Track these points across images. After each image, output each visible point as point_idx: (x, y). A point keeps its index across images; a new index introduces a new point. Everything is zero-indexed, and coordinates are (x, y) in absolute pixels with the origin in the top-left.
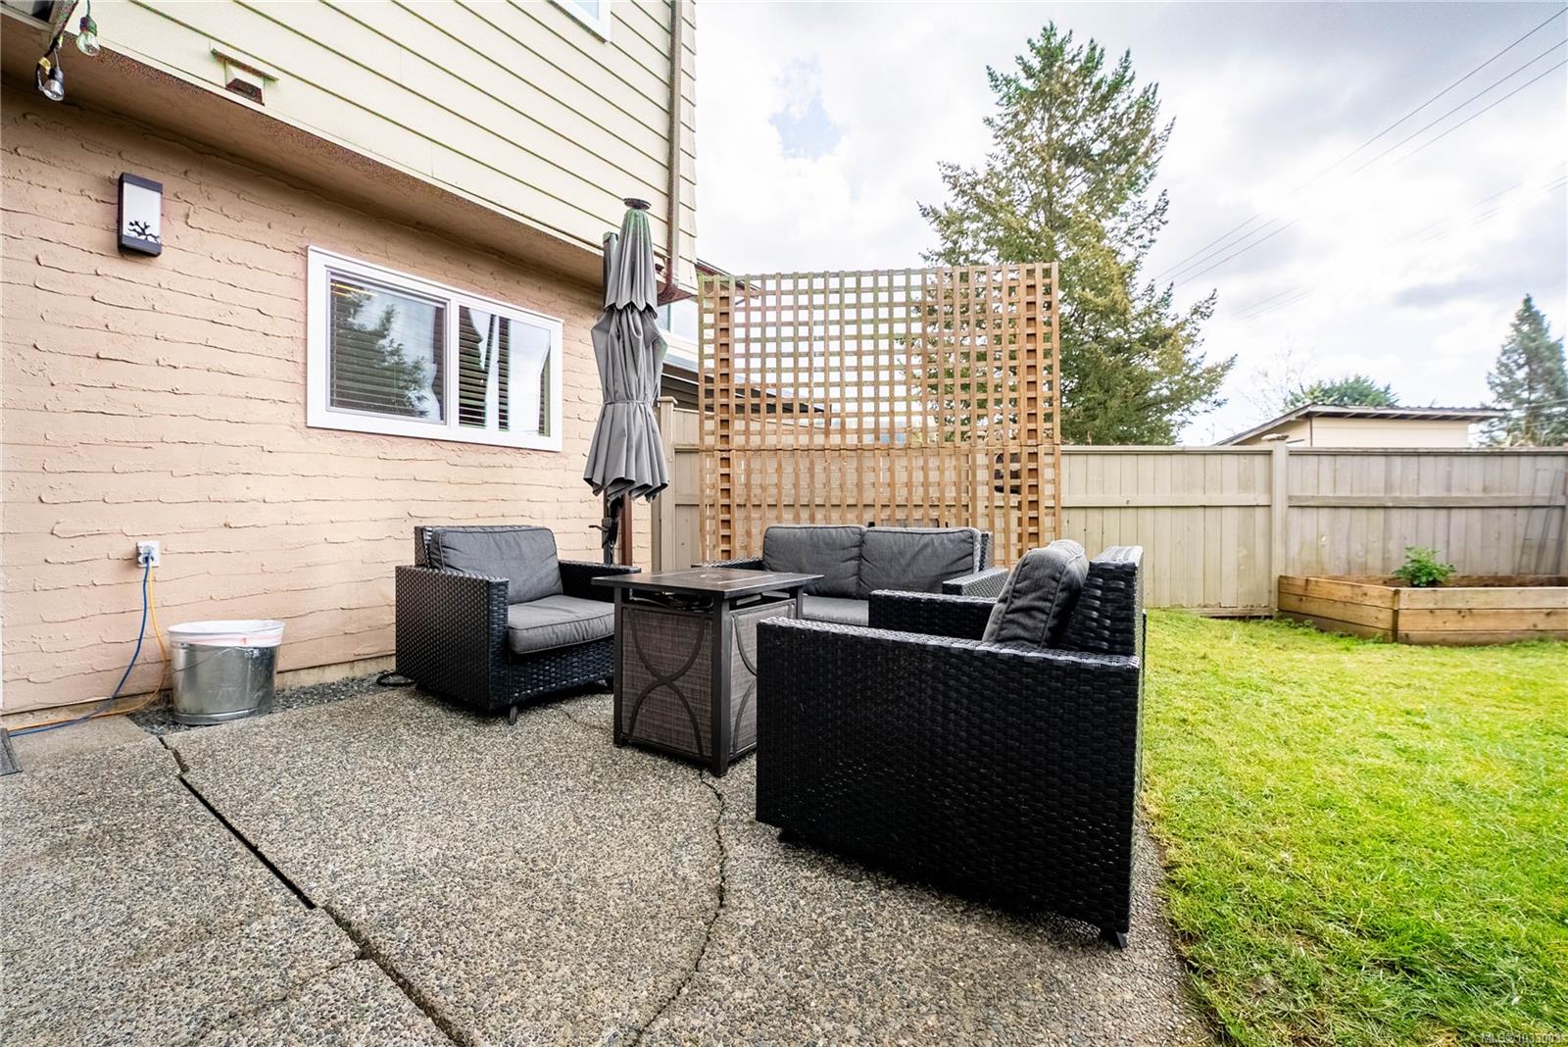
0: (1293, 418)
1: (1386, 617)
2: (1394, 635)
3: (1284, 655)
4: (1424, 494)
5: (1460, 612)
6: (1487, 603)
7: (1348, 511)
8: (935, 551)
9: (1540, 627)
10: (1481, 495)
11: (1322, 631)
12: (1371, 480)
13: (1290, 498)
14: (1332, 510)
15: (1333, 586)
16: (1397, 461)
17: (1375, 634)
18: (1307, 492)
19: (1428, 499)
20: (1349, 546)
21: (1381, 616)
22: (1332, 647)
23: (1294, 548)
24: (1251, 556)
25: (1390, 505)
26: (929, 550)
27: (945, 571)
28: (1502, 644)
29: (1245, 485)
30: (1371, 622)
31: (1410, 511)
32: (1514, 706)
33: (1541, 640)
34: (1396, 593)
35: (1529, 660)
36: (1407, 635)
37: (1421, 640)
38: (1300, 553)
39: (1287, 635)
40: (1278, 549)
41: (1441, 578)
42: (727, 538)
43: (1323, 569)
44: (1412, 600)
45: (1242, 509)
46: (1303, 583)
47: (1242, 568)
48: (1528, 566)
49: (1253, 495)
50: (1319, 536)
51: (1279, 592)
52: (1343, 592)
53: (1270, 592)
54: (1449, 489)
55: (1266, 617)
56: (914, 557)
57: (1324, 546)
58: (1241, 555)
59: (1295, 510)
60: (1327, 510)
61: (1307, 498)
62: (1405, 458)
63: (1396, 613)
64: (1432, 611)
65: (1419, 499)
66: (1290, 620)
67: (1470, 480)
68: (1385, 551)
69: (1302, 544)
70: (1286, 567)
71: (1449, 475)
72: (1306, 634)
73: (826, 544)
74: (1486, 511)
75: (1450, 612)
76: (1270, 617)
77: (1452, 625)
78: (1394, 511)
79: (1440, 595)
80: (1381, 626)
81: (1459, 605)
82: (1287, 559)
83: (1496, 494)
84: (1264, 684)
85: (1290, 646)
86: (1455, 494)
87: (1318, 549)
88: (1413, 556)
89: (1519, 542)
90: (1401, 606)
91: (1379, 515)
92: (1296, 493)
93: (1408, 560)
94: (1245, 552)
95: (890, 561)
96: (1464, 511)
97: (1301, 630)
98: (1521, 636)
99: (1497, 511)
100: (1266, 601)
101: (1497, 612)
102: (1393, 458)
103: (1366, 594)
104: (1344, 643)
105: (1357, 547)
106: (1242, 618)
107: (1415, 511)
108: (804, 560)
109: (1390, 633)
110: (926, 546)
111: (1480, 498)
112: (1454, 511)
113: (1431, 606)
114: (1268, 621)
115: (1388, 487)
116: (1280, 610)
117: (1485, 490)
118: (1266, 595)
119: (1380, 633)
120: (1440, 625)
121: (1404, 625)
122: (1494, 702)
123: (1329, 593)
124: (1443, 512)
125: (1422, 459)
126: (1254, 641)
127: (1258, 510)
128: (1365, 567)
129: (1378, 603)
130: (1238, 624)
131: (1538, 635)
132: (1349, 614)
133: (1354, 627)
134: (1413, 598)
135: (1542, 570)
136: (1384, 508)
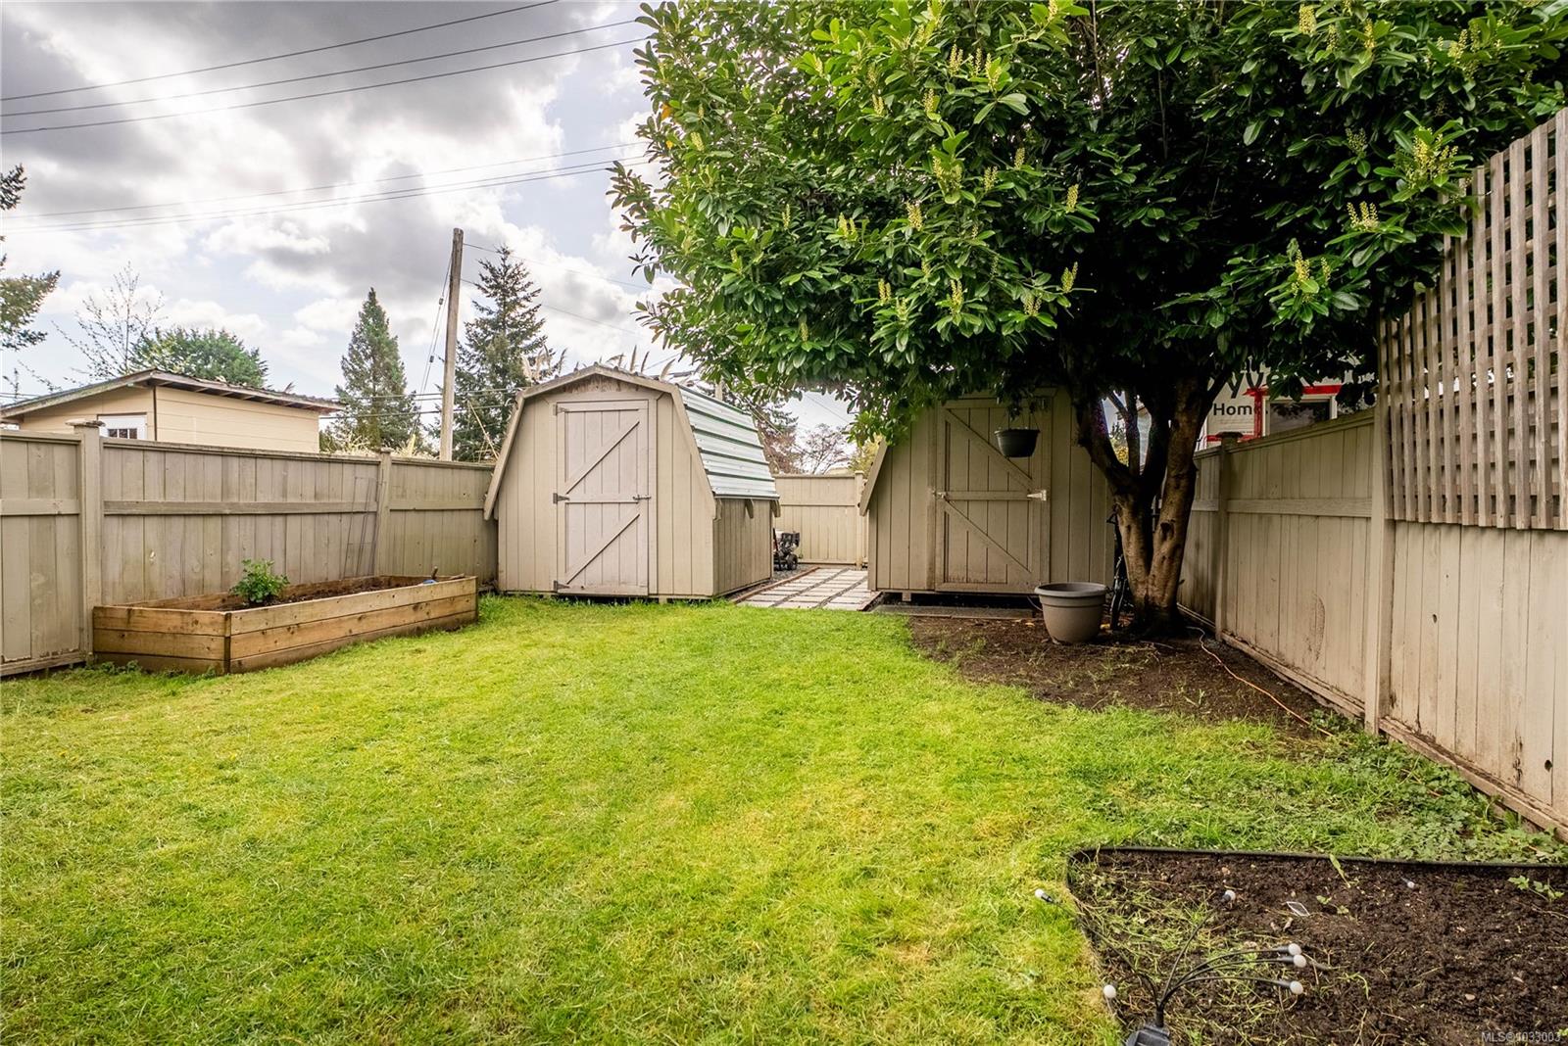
0: (130, 383)
1: (218, 645)
2: (228, 666)
3: (93, 718)
4: (261, 500)
5: (289, 629)
6: (312, 616)
7: (182, 519)
9: (354, 632)
10: (313, 501)
11: (149, 672)
12: (204, 484)
13: (106, 504)
14: (163, 519)
15: (161, 616)
16: (235, 462)
17: (207, 667)
18: (130, 495)
19: (266, 505)
20: (183, 563)
21: (213, 646)
22: (155, 694)
23: (114, 570)
24: (51, 584)
25: (228, 512)
28: (326, 654)
29: (39, 485)
30: (204, 654)
31: (248, 519)
32: (318, 727)
33: (355, 644)
34: (228, 617)
35: (345, 667)
36: (240, 662)
37: (255, 664)
38: (122, 574)
39: (105, 688)
40: (91, 572)
41: (275, 592)
43: (152, 592)
44: (244, 623)
45: (35, 521)
46: (124, 614)
47: (38, 601)
48: (352, 570)
49: (52, 501)
50: (147, 552)
51: (94, 628)
52: (173, 621)
53: (81, 630)
54: (284, 494)
55: (76, 665)
57: (152, 564)
58: (34, 584)
59: (115, 521)
60: (156, 519)
61: (130, 504)
62: (242, 460)
63: (228, 640)
64: (263, 632)
65: (256, 506)
66: (109, 664)
67: (303, 485)
68: (223, 564)
69: (125, 563)
70: (103, 594)
71: (285, 478)
72: (128, 680)
74: (317, 517)
75: (281, 630)
76: (82, 664)
77: (282, 643)
78: (231, 519)
79: (270, 614)
80: (213, 656)
81: (288, 622)
82: (104, 584)
83: (325, 501)
84: (50, 776)
85: (102, 704)
86: (291, 500)
87: (145, 567)
88: (251, 570)
89: (344, 547)
90: (234, 631)
91: (214, 524)
92: (115, 497)
93: (246, 575)
94: (42, 580)
96: (299, 517)
97: (123, 675)
98: (339, 644)
99: (326, 517)
100: (77, 642)
101: (321, 623)
102: (229, 458)
103: (197, 622)
104: (172, 685)
105: (193, 563)
106: (39, 673)
107: (253, 518)
109: (222, 663)
111: (311, 504)
112: (289, 518)
113: (263, 626)
114: (77, 671)
115: (225, 491)
116: (95, 652)
117: (316, 496)
118: (75, 633)
119: (212, 665)
120: (272, 646)
121: (238, 652)
122: (305, 728)
123: (156, 625)
124: (279, 520)
125: (259, 461)
126: (50, 707)
127: (59, 520)
128: (202, 585)
129: (210, 631)
130: (31, 685)
131: (354, 639)
132: (180, 647)
133: (186, 662)
134: (246, 621)
135: (361, 573)
136: (222, 515)
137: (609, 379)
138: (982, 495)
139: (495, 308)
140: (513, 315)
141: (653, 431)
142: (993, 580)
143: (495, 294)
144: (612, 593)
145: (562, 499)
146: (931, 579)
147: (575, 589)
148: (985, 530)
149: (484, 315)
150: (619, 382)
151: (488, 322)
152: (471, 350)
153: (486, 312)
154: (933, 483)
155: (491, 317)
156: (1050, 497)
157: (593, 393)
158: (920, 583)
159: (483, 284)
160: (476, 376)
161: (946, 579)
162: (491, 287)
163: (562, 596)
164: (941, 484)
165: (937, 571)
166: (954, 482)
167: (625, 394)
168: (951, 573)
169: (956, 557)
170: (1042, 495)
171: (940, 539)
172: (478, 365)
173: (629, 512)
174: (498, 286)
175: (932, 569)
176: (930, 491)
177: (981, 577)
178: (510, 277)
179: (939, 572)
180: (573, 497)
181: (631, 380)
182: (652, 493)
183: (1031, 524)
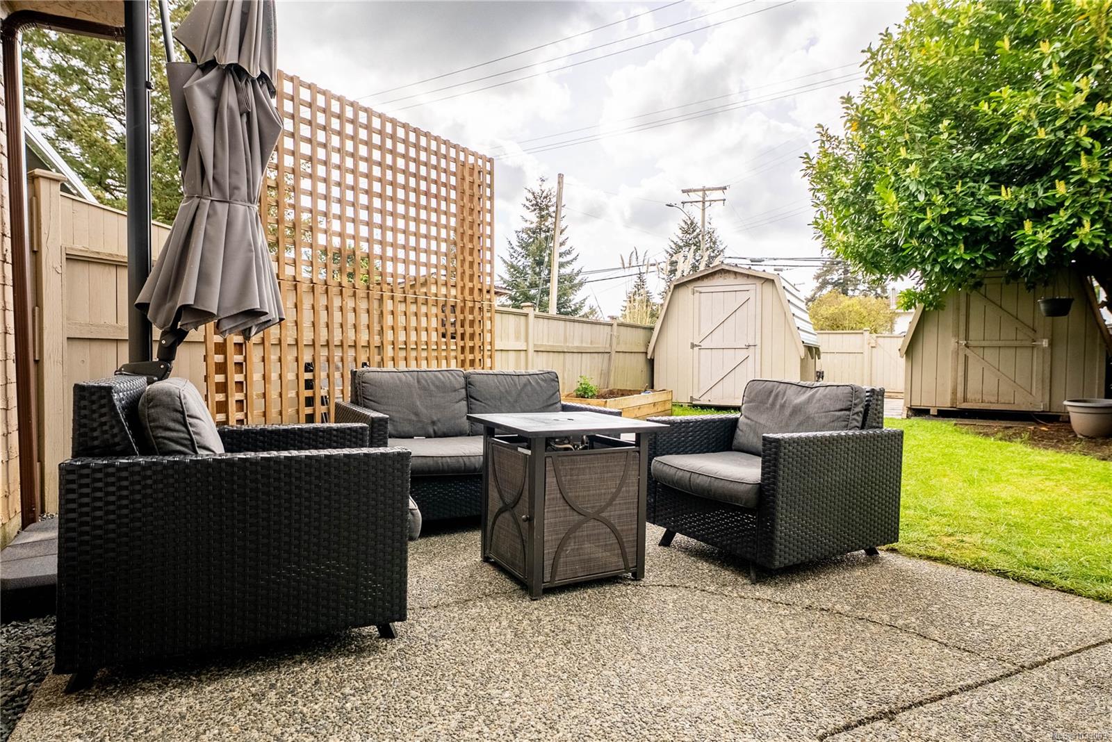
4: (575, 344)
6: (626, 405)
7: (553, 354)
8: (534, 389)
12: (559, 336)
13: (534, 345)
14: (547, 353)
16: (568, 324)
19: (577, 347)
25: (566, 350)
26: (529, 388)
27: (546, 404)
29: (517, 336)
42: (309, 385)
45: (516, 353)
48: (602, 385)
54: (582, 342)
56: (519, 395)
59: (535, 354)
61: (540, 346)
67: (588, 339)
71: (582, 333)
73: (437, 387)
74: (591, 355)
78: (566, 354)
83: (594, 345)
88: (582, 381)
89: (600, 371)
91: (561, 357)
92: (536, 342)
93: (579, 384)
95: (500, 399)
99: (594, 355)
101: (629, 409)
107: (572, 354)
108: (418, 403)
110: (525, 385)
112: (583, 355)
115: (565, 340)
117: (591, 343)
125: (575, 324)
127: (521, 353)
135: (605, 387)
136: (564, 352)
137: (728, 271)
138: (994, 343)
139: (536, 220)
140: (547, 224)
141: (759, 304)
142: (1003, 401)
143: (535, 210)
144: (729, 404)
145: (696, 346)
146: (954, 399)
147: (704, 401)
148: (997, 367)
149: (528, 225)
150: (735, 273)
151: (530, 229)
152: (519, 250)
153: (529, 223)
154: (957, 335)
155: (532, 226)
156: (1051, 344)
157: (718, 281)
158: (946, 404)
159: (528, 204)
160: (521, 267)
161: (965, 400)
162: (532, 205)
163: (695, 406)
164: (962, 335)
165: (959, 395)
166: (972, 334)
167: (740, 280)
168: (969, 396)
169: (974, 384)
170: (1045, 343)
171: (961, 373)
172: (523, 260)
173: (742, 354)
174: (537, 205)
175: (954, 393)
176: (953, 340)
177: (994, 399)
178: (546, 197)
179: (960, 395)
180: (704, 345)
181: (747, 272)
182: (758, 343)
183: (1035, 363)
